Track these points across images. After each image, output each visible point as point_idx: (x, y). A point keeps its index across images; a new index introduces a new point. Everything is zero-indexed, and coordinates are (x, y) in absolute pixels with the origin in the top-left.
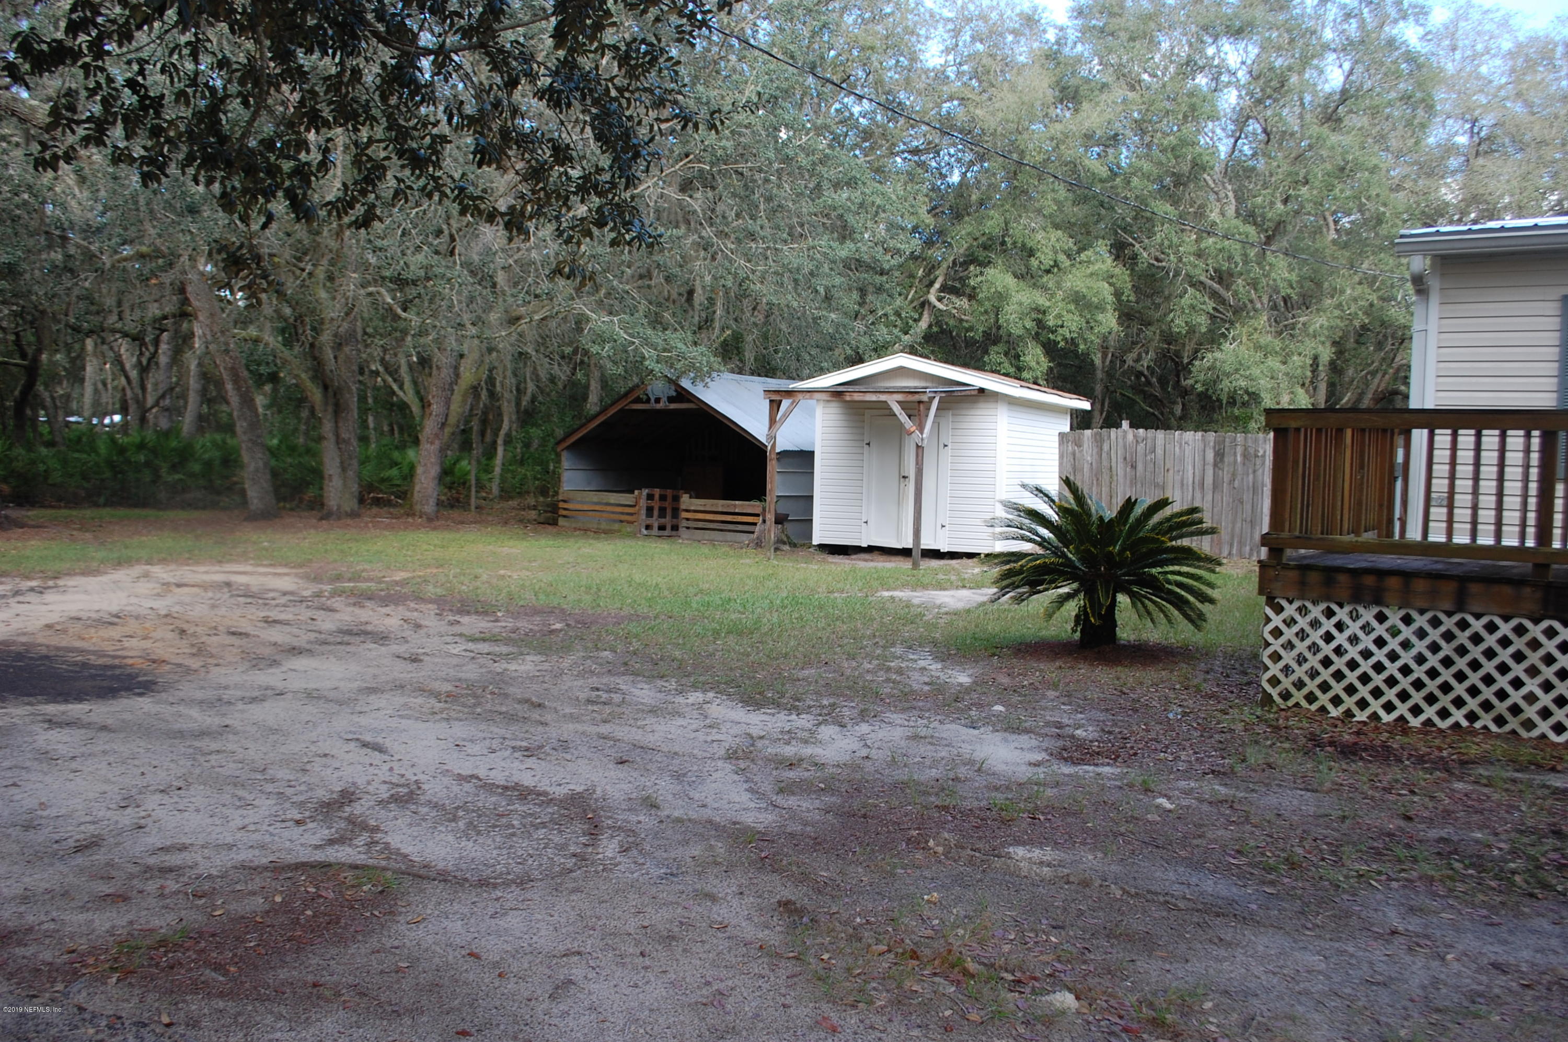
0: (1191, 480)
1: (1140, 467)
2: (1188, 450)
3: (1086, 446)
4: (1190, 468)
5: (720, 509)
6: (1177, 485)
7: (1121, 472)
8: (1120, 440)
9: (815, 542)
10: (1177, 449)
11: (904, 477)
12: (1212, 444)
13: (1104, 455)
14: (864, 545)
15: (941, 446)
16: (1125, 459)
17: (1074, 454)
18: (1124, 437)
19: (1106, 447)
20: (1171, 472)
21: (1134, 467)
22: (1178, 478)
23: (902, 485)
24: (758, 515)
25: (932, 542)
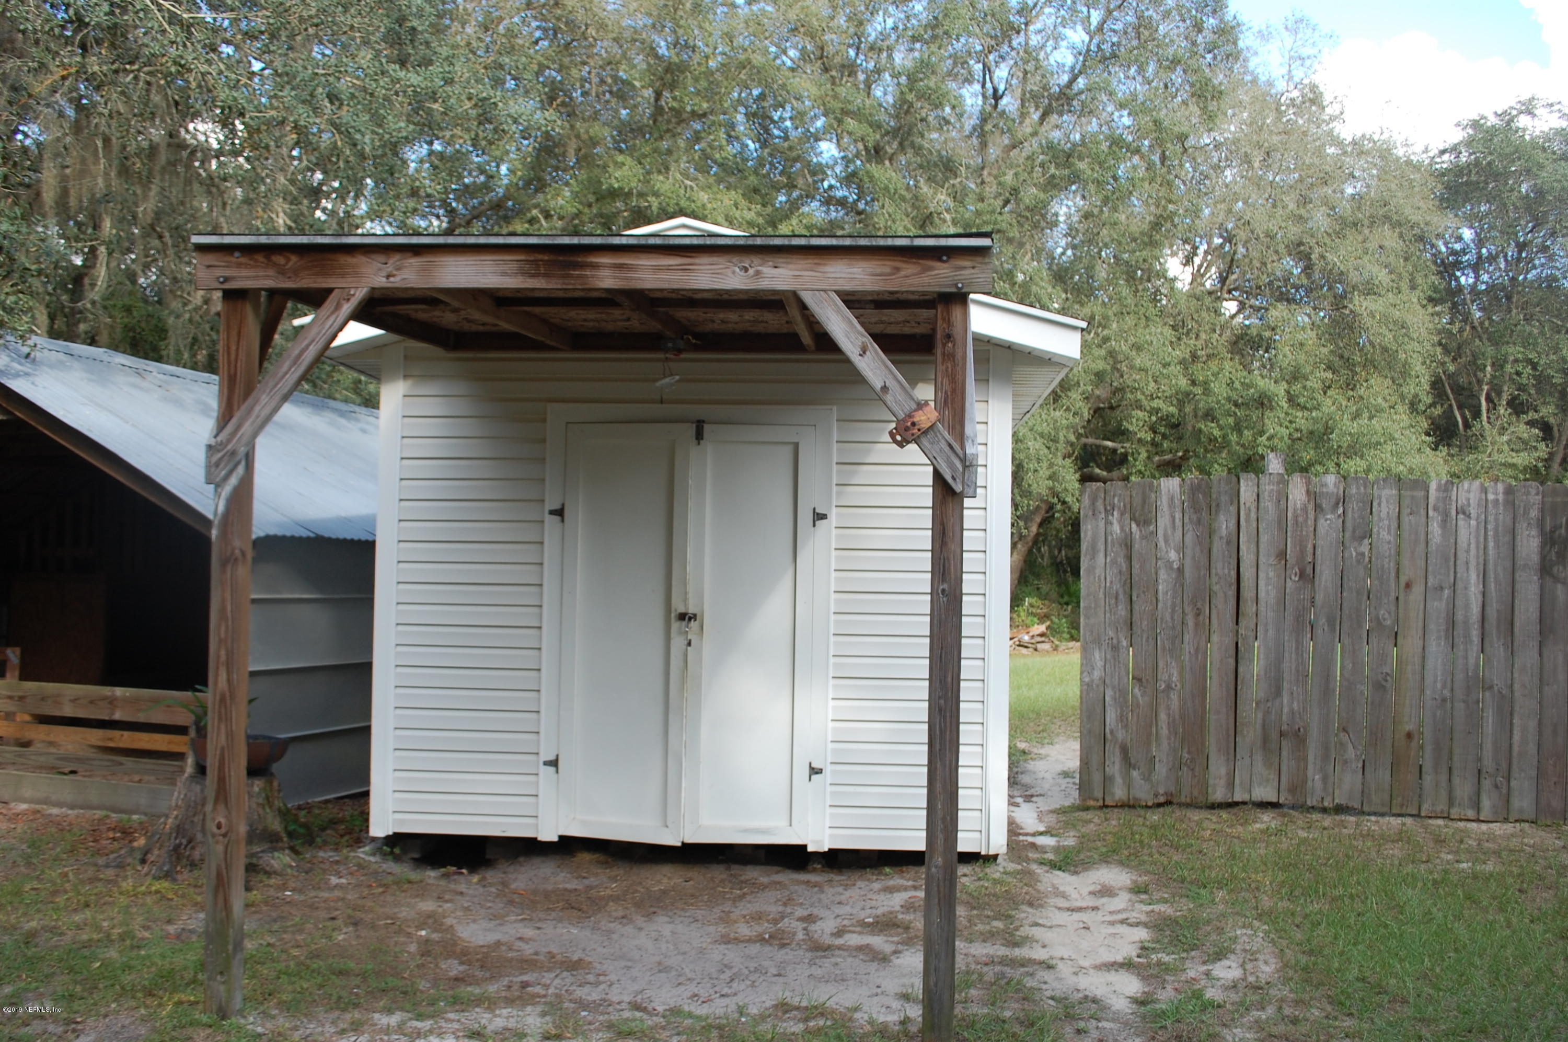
0: (1475, 609)
1: (1326, 577)
2: (1466, 532)
3: (1163, 522)
4: (1473, 577)
5: (68, 711)
6: (1436, 627)
7: (1268, 592)
8: (1268, 505)
9: (380, 827)
10: (1435, 528)
11: (682, 617)
12: (1534, 513)
13: (1218, 547)
14: (548, 835)
15: (805, 517)
16: (1282, 555)
17: (1128, 544)
18: (1282, 497)
19: (1224, 525)
20: (1418, 589)
21: (1308, 575)
22: (1438, 606)
23: (678, 643)
24: (181, 730)
25: (783, 823)
